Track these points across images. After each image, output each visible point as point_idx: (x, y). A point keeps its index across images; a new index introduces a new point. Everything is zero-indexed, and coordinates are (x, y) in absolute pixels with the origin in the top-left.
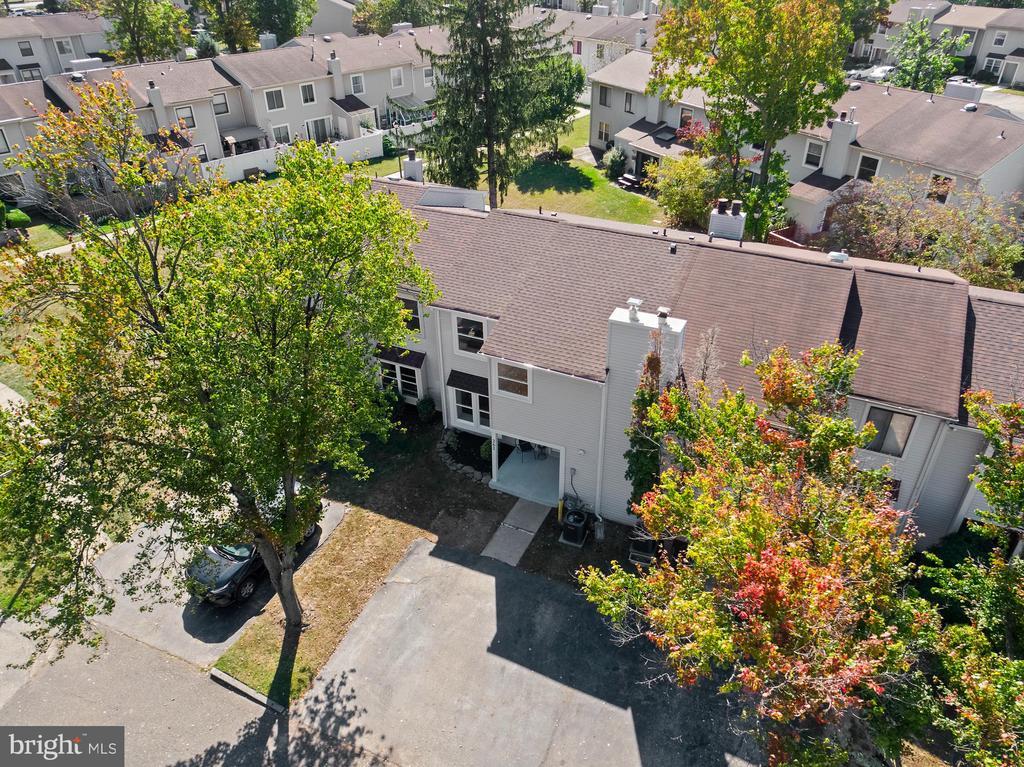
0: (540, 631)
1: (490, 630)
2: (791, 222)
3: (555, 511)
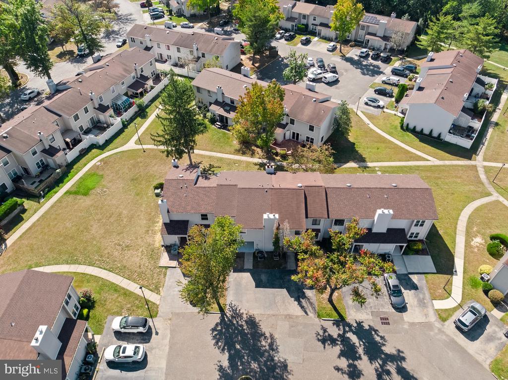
0: (264, 280)
1: (254, 284)
2: (275, 139)
3: (254, 253)
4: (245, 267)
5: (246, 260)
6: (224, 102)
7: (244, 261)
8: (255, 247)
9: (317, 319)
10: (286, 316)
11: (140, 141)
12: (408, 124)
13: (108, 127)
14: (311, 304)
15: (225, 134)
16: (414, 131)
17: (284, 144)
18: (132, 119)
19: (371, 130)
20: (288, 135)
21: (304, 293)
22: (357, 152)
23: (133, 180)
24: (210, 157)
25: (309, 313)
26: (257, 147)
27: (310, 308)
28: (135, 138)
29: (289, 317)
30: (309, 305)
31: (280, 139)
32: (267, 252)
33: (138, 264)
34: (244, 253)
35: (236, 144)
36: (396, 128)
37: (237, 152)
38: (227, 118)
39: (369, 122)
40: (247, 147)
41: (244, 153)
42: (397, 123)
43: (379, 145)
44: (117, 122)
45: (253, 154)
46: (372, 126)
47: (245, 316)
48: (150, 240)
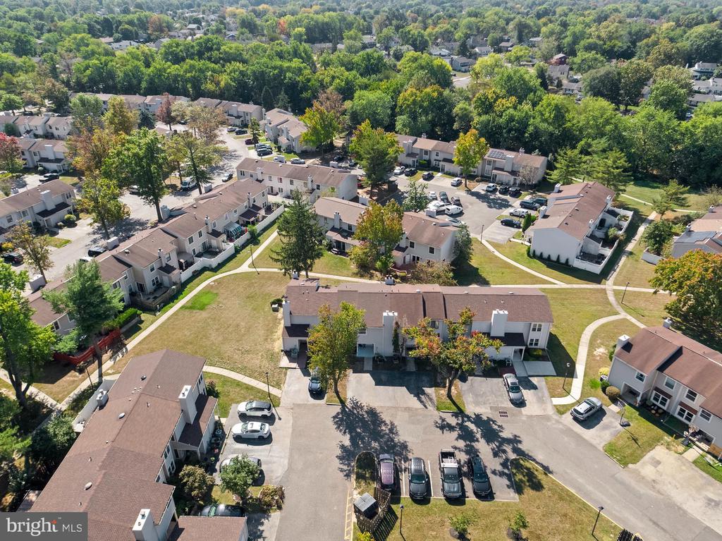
0: (383, 379)
1: (373, 382)
2: (394, 263)
3: (374, 358)
4: (365, 369)
5: (365, 363)
6: (341, 228)
7: (363, 364)
8: (375, 351)
9: (436, 412)
10: (406, 409)
11: (253, 265)
12: (534, 251)
13: (220, 252)
14: (431, 400)
15: (341, 259)
16: (541, 258)
17: (404, 267)
18: (244, 246)
19: (496, 257)
20: (408, 258)
21: (423, 390)
22: (481, 276)
23: (248, 297)
24: (327, 279)
25: (428, 406)
26: (376, 270)
27: (430, 403)
28: (249, 261)
29: (408, 409)
30: (428, 400)
31: (400, 263)
32: (386, 357)
33: (258, 366)
34: (364, 358)
35: (353, 267)
36: (523, 255)
37: (355, 275)
38: (344, 243)
39: (494, 250)
40: (365, 271)
41: (362, 276)
42: (524, 251)
43: (504, 270)
44: (229, 247)
45: (371, 277)
46: (497, 253)
47: (365, 408)
48: (269, 346)
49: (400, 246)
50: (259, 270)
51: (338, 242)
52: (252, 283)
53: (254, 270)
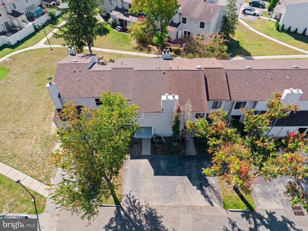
0: (163, 167)
2: (169, 38)
3: (152, 139)
4: (143, 154)
5: (143, 146)
6: (123, 8)
7: (141, 148)
8: (153, 133)
9: (224, 211)
10: (189, 207)
11: (48, 42)
12: (283, 26)
14: (216, 192)
15: (124, 35)
16: (288, 32)
17: (178, 41)
19: (251, 31)
20: (181, 34)
21: (206, 180)
22: (242, 48)
24: (111, 54)
25: (214, 203)
26: (153, 44)
27: (215, 197)
28: (45, 39)
29: (192, 208)
30: (213, 194)
31: (173, 37)
32: (165, 138)
34: (142, 138)
35: (134, 43)
36: (272, 29)
37: (136, 49)
38: (126, 21)
39: (248, 26)
40: (144, 46)
41: (141, 50)
42: (273, 26)
43: (260, 43)
45: (149, 50)
46: (251, 28)
47: (144, 209)
49: (174, 22)
50: (52, 46)
51: (121, 21)
52: (44, 58)
53: (48, 46)
